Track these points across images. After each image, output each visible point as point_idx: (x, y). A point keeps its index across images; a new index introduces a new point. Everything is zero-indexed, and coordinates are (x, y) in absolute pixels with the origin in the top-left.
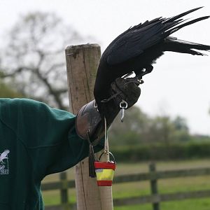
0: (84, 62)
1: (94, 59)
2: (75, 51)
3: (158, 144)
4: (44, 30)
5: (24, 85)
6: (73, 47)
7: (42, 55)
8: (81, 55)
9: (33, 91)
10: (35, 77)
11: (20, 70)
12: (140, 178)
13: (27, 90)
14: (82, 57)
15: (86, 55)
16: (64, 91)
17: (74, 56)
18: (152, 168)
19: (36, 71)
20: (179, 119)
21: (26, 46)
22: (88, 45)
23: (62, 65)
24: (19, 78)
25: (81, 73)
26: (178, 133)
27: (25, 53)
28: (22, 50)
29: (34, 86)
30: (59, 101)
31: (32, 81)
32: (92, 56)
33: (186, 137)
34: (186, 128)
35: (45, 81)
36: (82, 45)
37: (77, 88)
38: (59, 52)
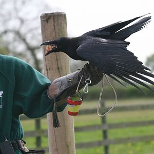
0: (54, 25)
1: (61, 23)
2: (47, 17)
5: (8, 43)
6: (46, 14)
7: (22, 21)
8: (52, 20)
9: (15, 48)
10: (17, 37)
11: (6, 32)
13: (11, 47)
14: (53, 22)
15: (56, 20)
16: (38, 48)
17: (47, 21)
19: (18, 33)
21: (10, 14)
22: (57, 13)
23: (36, 29)
25: (52, 33)
27: (10, 19)
28: (7, 17)
29: (16, 44)
30: (34, 55)
31: (15, 40)
32: (60, 21)
35: (24, 40)
36: (53, 13)
38: (35, 19)
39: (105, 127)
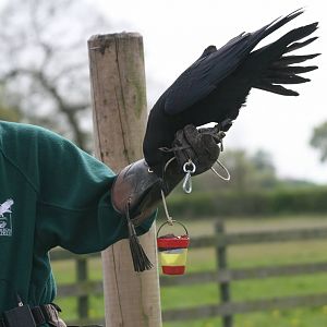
0: (117, 60)
1: (133, 55)
2: (103, 43)
3: (227, 192)
4: (52, 12)
5: (19, 97)
6: (101, 37)
7: (49, 51)
8: (112, 50)
9: (34, 107)
10: (38, 85)
11: (14, 74)
12: (201, 243)
13: (25, 106)
14: (114, 53)
15: (120, 49)
16: (83, 108)
17: (102, 51)
18: (220, 229)
19: (39, 76)
20: (260, 154)
21: (23, 36)
22: (123, 33)
23: (79, 67)
24: (12, 86)
25: (112, 77)
26: (258, 176)
27: (22, 47)
28: (17, 43)
29: (36, 99)
30: (73, 123)
31: (33, 91)
32: (130, 52)
33: (271, 182)
34: (272, 168)
35: (53, 91)
36: (114, 35)
37: (105, 101)
38: (76, 46)
39: (226, 277)
